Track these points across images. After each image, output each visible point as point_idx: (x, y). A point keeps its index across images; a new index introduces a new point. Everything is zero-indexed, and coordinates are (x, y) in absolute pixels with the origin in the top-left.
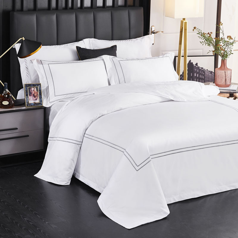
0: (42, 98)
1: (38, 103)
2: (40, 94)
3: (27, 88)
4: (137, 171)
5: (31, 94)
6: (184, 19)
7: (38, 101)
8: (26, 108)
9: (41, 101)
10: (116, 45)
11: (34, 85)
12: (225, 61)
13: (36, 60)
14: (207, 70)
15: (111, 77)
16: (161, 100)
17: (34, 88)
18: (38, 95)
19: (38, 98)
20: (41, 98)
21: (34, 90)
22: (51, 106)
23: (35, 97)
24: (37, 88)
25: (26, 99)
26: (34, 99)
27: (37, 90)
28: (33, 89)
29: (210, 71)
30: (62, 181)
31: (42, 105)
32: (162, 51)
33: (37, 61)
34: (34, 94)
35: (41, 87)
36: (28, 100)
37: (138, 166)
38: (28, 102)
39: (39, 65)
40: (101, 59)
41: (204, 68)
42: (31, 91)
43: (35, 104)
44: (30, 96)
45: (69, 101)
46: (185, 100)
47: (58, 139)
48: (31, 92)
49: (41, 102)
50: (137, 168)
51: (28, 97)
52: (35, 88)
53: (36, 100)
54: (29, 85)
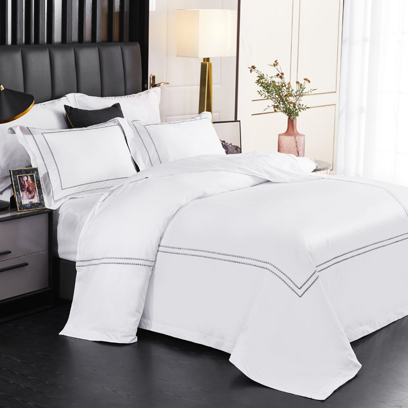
0: (42, 194)
1: (37, 203)
2: (39, 187)
3: (15, 177)
4: (300, 297)
5: (23, 186)
6: (208, 59)
7: (36, 200)
8: (18, 214)
9: (42, 199)
10: (119, 104)
11: (27, 172)
12: (295, 120)
13: (18, 127)
14: (231, 144)
15: (135, 154)
16: (252, 182)
17: (27, 176)
18: (35, 189)
19: (36, 195)
20: (40, 193)
21: (27, 181)
22: (59, 208)
23: (30, 192)
24: (32, 177)
25: (17, 197)
26: (30, 196)
27: (33, 180)
28: (25, 178)
29: (234, 146)
30: (125, 336)
31: (44, 206)
32: (166, 116)
33: (20, 129)
34: (28, 188)
35: (38, 175)
36: (20, 199)
37: (300, 289)
38: (21, 202)
39: (26, 136)
40: (116, 124)
41: (226, 142)
42: (23, 183)
43: (33, 205)
44: (22, 191)
45: (106, 194)
46: (288, 181)
47: (104, 261)
48: (23, 185)
49: (42, 202)
50: (300, 292)
51: (20, 194)
52: (29, 177)
53: (33, 197)
54: (20, 172)
